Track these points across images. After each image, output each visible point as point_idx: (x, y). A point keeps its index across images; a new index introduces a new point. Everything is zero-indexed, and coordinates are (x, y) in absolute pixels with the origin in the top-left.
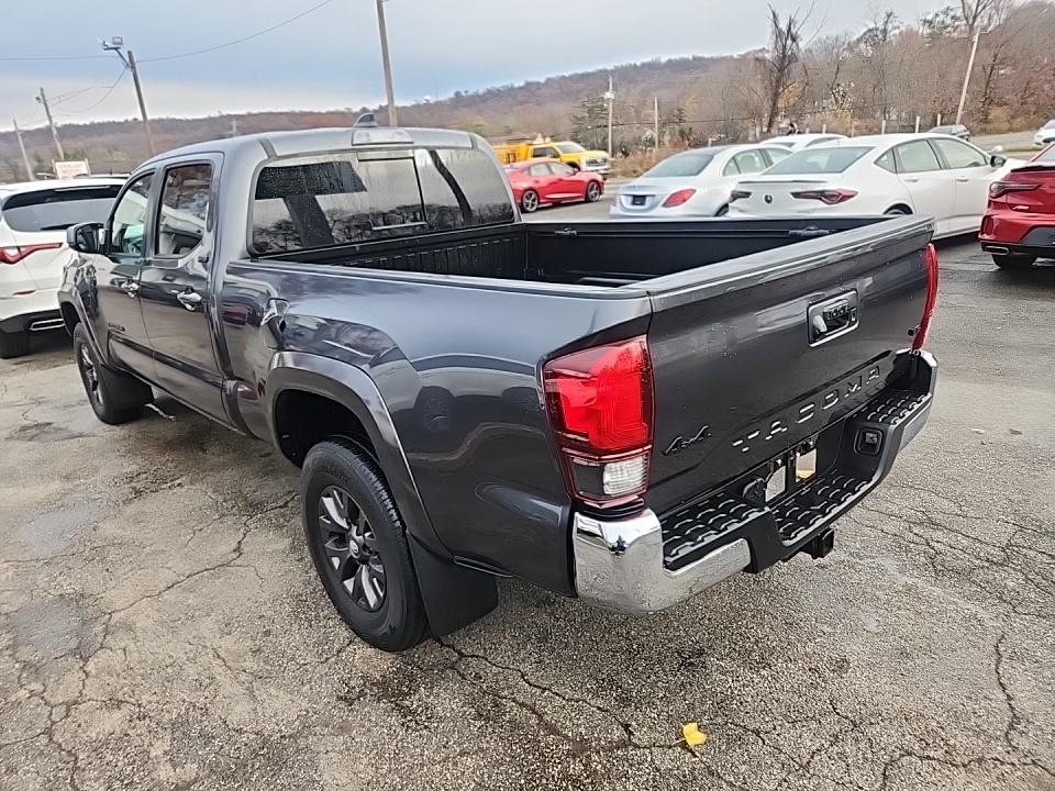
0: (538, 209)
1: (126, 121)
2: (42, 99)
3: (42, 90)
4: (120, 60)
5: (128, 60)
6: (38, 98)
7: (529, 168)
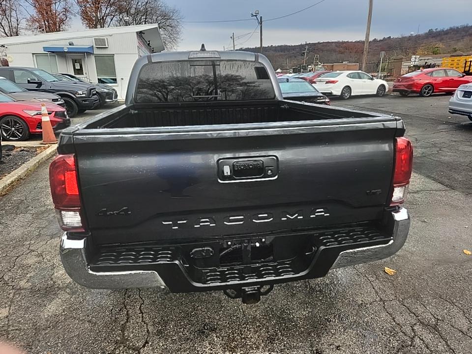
0: (431, 96)
1: (268, 47)
2: (233, 38)
3: (233, 34)
4: (257, 21)
5: (260, 21)
6: (231, 37)
7: (433, 72)
